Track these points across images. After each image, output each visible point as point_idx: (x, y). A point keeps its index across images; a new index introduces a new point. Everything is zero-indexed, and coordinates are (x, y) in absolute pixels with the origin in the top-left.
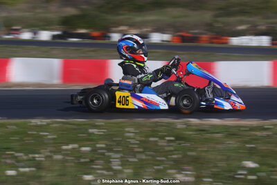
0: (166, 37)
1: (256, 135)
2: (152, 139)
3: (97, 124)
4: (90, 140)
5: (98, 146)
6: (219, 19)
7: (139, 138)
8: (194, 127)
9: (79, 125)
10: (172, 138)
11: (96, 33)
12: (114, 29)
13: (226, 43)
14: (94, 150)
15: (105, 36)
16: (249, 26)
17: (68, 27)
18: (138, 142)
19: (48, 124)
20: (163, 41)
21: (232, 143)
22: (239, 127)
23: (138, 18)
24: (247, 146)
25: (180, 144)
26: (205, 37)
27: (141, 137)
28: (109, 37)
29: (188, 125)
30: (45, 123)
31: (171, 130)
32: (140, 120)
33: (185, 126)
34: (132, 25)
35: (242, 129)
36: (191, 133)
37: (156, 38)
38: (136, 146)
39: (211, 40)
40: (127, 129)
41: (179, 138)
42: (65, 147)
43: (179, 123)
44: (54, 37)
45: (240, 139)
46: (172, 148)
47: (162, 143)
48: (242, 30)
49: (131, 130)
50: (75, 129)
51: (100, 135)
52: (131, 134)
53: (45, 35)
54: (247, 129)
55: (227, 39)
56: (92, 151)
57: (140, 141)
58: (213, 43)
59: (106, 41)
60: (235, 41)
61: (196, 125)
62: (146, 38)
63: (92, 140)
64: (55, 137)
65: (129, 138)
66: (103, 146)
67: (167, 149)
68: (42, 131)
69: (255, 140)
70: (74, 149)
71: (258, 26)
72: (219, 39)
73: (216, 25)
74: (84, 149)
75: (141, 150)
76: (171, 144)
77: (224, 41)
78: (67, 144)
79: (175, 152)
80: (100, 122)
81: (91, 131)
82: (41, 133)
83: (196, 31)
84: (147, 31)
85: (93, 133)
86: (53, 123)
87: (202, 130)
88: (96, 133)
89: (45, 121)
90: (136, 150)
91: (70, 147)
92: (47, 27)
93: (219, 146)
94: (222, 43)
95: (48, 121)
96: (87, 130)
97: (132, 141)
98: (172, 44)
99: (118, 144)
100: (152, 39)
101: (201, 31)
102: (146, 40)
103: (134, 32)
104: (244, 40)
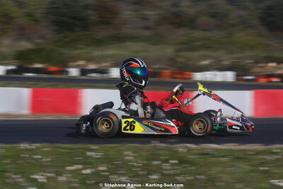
1: (265, 159)
2: (155, 163)
4: (87, 163)
10: (176, 162)
11: (53, 68)
12: (72, 64)
13: (189, 79)
16: (212, 60)
17: (23, 62)
19: (38, 148)
21: (244, 167)
23: (97, 53)
25: (185, 168)
26: (167, 72)
28: (67, 72)
29: (189, 149)
31: (174, 155)
34: (89, 60)
35: (249, 153)
36: (193, 157)
38: (139, 169)
39: (173, 75)
40: (126, 153)
41: (183, 161)
45: (249, 163)
47: (166, 166)
49: (128, 153)
50: (69, 153)
51: (99, 158)
52: (131, 158)
54: (254, 153)
55: (190, 75)
57: (142, 164)
58: (175, 78)
62: (106, 73)
63: (90, 164)
65: (131, 161)
69: (264, 163)
71: (221, 61)
73: (179, 60)
76: (176, 167)
77: (187, 76)
81: (89, 154)
82: (35, 157)
83: (158, 66)
84: (106, 66)
85: (91, 157)
87: (205, 154)
88: (94, 156)
89: (34, 146)
90: (140, 173)
95: (38, 145)
99: (120, 167)
100: (112, 74)
101: (162, 66)
102: (105, 75)
103: (92, 67)
104: (208, 76)
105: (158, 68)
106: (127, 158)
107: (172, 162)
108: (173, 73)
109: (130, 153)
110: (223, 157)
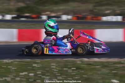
0: (70, 17)
1: (117, 66)
2: (65, 69)
3: (37, 61)
4: (33, 70)
5: (38, 73)
6: (96, 8)
7: (58, 69)
8: (86, 63)
9: (28, 62)
10: (75, 69)
11: (34, 16)
12: (43, 13)
13: (100, 20)
14: (36, 75)
15: (39, 17)
16: (111, 11)
17: (20, 13)
18: (57, 71)
19: (12, 62)
20: (68, 19)
21: (105, 71)
22: (108, 62)
23: (55, 8)
24: (113, 72)
25: (79, 71)
26: (89, 17)
27: (59, 68)
28: (41, 17)
29: (82, 62)
30: (10, 62)
31: (74, 64)
32: (58, 59)
33: (81, 62)
34: (52, 11)
35: (110, 63)
36: (84, 66)
37: (65, 18)
40: (52, 64)
41: (78, 68)
42: (21, 74)
43: (78, 61)
44: (13, 18)
45: (109, 68)
46: (75, 74)
47: (70, 71)
48: (108, 13)
49: (54, 65)
50: (26, 65)
51: (39, 67)
52: (54, 67)
53: (8, 17)
54: (112, 63)
55: (100, 18)
56: (34, 75)
57: (58, 70)
58: (93, 20)
59: (39, 20)
60: (104, 19)
61: (87, 62)
62: (60, 18)
63: (34, 70)
64: (16, 68)
65: (53, 68)
66: (40, 73)
67: (72, 74)
68: (9, 66)
69: (116, 69)
70: (25, 74)
71: (115, 11)
72: (97, 18)
73: (95, 11)
74: (31, 74)
75: (59, 74)
76: (74, 71)
77: (99, 19)
78: (22, 72)
79: (76, 75)
80: (38, 61)
81: (34, 65)
82: (9, 67)
83: (85, 14)
84: (60, 14)
85: (35, 66)
86: (15, 61)
87: (89, 64)
88: (36, 66)
89: (10, 61)
90: (57, 74)
91: (24, 73)
92: (10, 13)
93: (99, 72)
94: (98, 20)
95: (12, 60)
96: (32, 65)
97: (55, 70)
98: (72, 20)
99: (48, 72)
100: (63, 18)
101: (87, 14)
102: (59, 19)
103: (53, 15)
104: (109, 18)
105: (85, 15)
106: (53, 67)
107: (73, 68)
108: (92, 17)
109: (54, 64)
110: (98, 65)
